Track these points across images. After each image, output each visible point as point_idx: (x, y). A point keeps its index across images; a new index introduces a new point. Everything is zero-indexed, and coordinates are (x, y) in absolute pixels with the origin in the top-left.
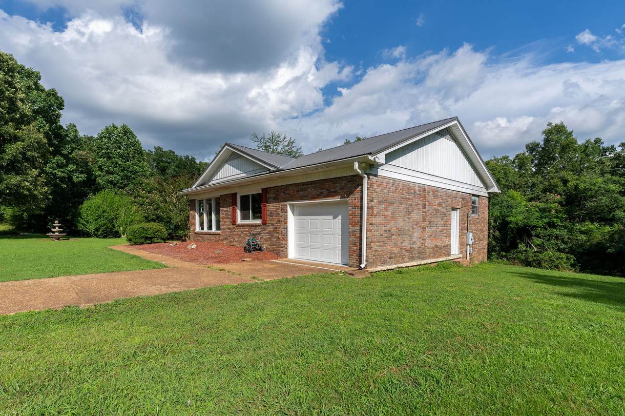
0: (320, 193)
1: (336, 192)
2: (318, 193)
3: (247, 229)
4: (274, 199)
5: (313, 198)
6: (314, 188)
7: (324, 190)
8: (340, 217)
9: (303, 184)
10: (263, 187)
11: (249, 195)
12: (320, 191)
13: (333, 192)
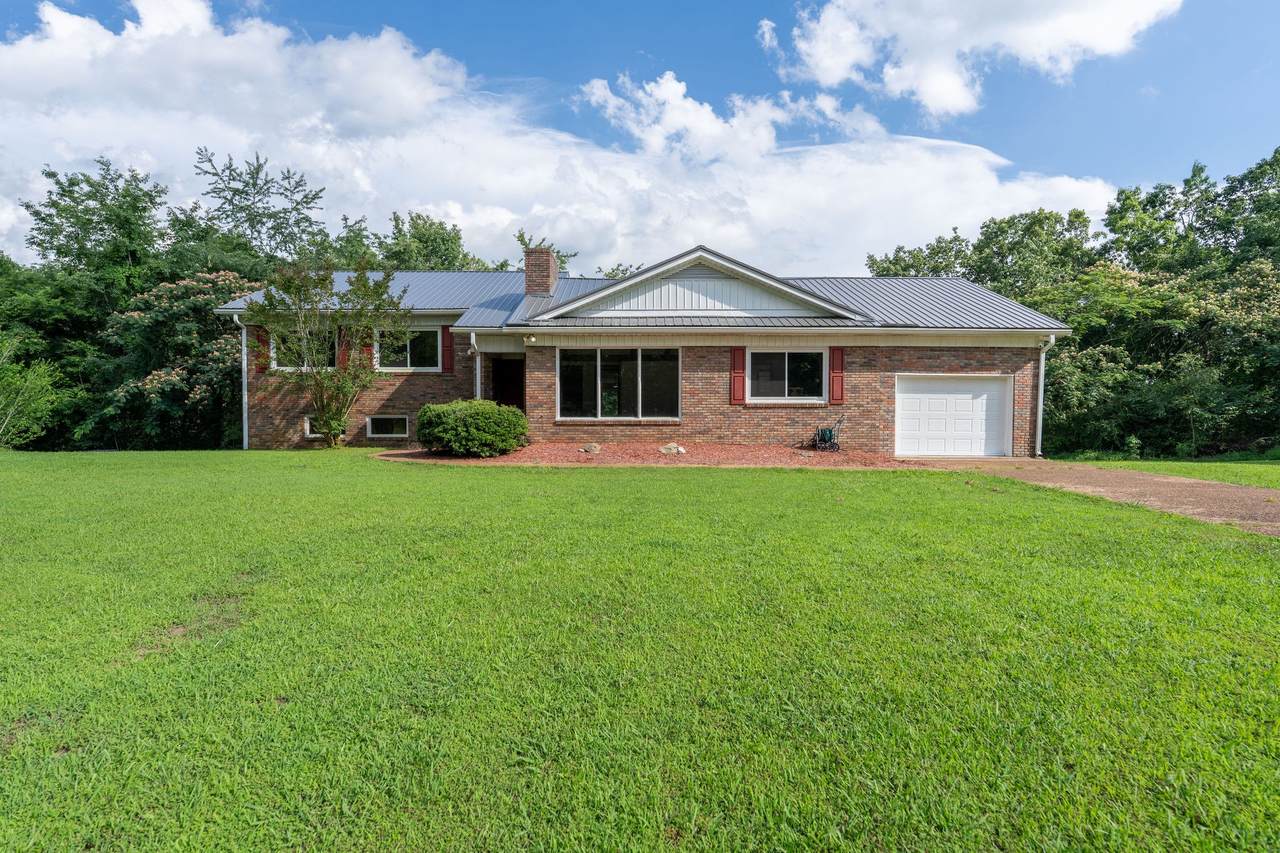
0: (966, 364)
1: (994, 365)
2: (962, 364)
3: (783, 413)
4: (861, 366)
5: (951, 370)
6: (954, 356)
7: (972, 361)
8: (985, 396)
9: (932, 349)
10: (832, 345)
11: (784, 354)
12: (967, 361)
13: (989, 365)
